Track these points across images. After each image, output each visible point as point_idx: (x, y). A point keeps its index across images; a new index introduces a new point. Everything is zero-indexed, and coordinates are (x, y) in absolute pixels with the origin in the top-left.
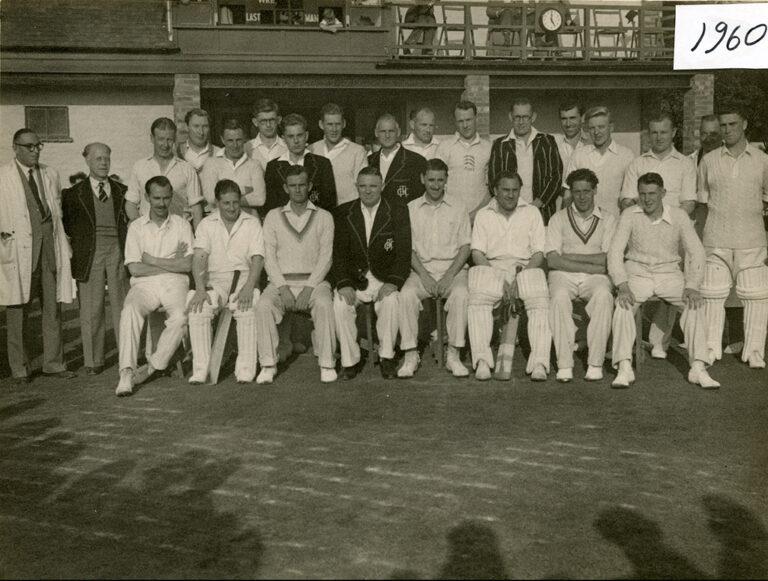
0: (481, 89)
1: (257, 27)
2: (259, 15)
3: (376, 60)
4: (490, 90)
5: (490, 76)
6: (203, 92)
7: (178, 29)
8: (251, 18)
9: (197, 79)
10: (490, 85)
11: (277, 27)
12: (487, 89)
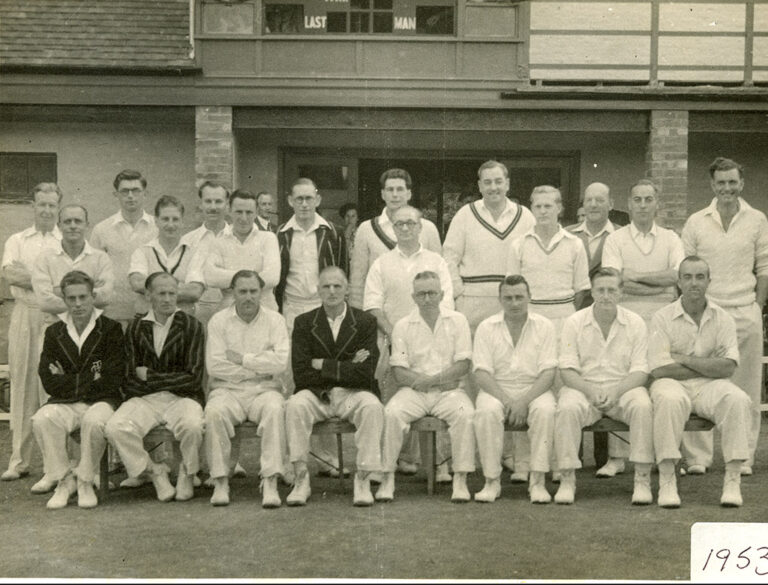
0: (673, 132)
1: (320, 37)
2: (324, 18)
3: (504, 86)
4: (690, 134)
5: (692, 112)
6: (237, 132)
7: (202, 40)
8: (312, 25)
9: (229, 114)
10: (691, 126)
11: (353, 37)
12: (684, 132)
